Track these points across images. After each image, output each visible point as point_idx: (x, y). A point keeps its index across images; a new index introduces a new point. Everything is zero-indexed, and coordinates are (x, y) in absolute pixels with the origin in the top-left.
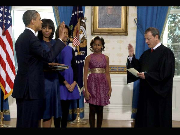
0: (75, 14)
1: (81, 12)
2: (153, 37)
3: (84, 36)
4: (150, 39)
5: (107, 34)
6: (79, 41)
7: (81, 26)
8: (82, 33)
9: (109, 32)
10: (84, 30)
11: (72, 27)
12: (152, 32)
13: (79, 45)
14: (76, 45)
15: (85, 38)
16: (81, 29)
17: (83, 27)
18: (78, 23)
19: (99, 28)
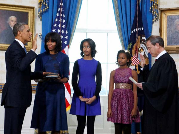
0: (134, 31)
1: (141, 29)
2: (153, 46)
3: (145, 54)
4: (151, 48)
5: (175, 51)
6: (138, 59)
7: (142, 44)
8: (143, 51)
9: (178, 50)
10: (144, 48)
11: (131, 45)
12: (151, 41)
13: (138, 64)
14: (135, 64)
15: (146, 56)
16: (141, 47)
17: (143, 45)
18: (138, 41)
19: (168, 46)
